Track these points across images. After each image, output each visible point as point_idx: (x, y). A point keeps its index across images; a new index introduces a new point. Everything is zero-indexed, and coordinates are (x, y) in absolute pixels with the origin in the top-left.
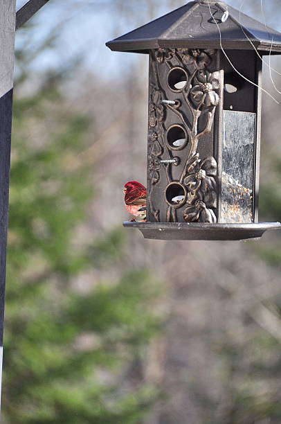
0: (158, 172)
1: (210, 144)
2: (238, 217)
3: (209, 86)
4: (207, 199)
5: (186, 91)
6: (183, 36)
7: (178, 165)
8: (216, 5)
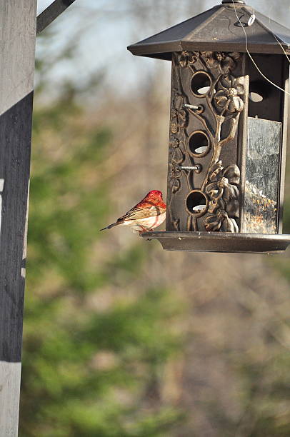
0: (179, 180)
1: (234, 151)
2: (261, 229)
3: (234, 91)
4: (229, 208)
5: (209, 96)
6: (208, 39)
7: (200, 172)
8: (243, 9)
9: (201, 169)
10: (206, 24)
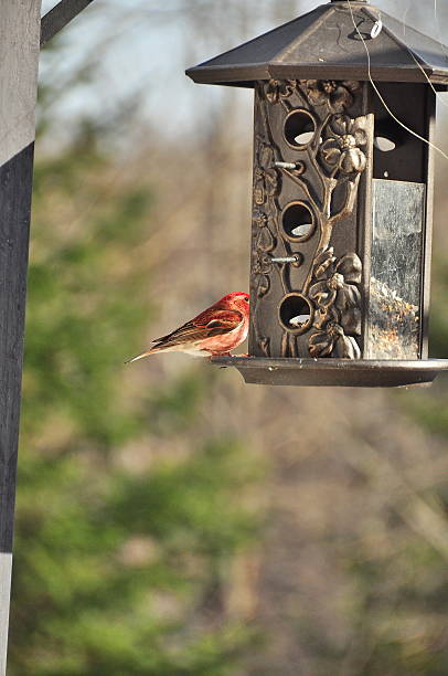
0: (267, 277)
1: (352, 233)
3: (351, 140)
4: (345, 320)
5: (313, 147)
6: (309, 60)
8: (363, 10)
9: (301, 261)
10: (306, 36)
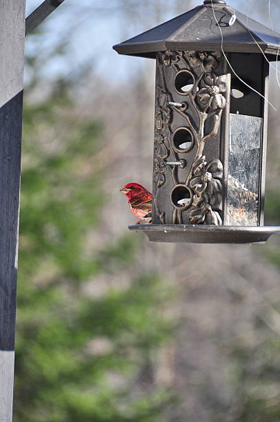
0: (164, 175)
1: (217, 147)
2: (243, 221)
3: (216, 89)
4: (213, 201)
5: (193, 94)
6: (191, 39)
7: (184, 167)
8: (224, 9)
9: (185, 164)
10: (188, 24)
